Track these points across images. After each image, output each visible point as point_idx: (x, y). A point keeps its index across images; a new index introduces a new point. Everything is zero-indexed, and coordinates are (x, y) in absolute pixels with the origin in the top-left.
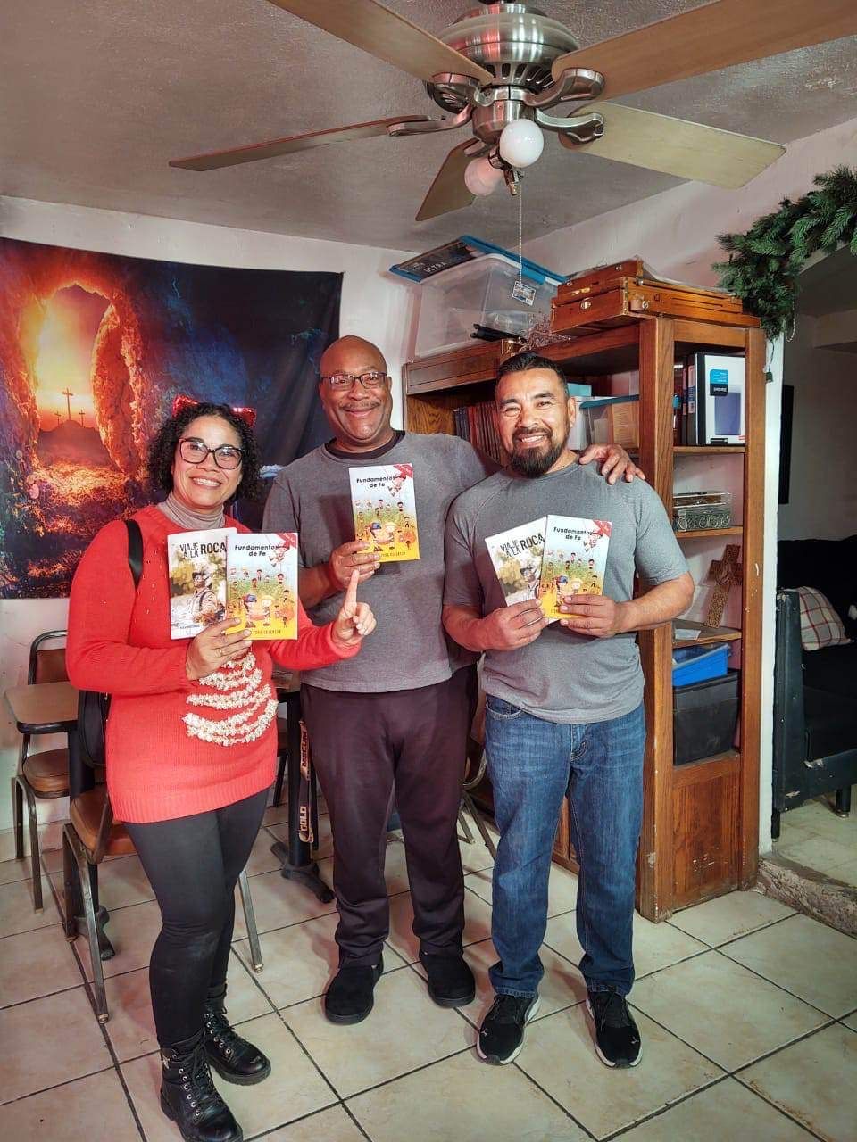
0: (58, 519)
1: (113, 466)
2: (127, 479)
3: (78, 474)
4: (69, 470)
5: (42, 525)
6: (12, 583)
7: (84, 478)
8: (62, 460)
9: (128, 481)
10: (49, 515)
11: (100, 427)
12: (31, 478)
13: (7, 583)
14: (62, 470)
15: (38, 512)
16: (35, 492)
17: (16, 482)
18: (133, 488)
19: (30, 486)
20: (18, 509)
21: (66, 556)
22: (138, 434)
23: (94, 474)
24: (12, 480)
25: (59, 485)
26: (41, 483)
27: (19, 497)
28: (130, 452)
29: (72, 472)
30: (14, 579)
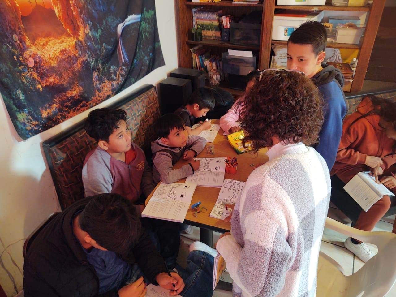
0: (48, 77)
1: (67, 33)
2: (75, 40)
3: (50, 43)
4: (45, 42)
5: (40, 83)
6: (36, 125)
7: (54, 45)
8: (39, 36)
9: (76, 42)
10: (43, 76)
11: (54, 6)
12: (27, 54)
13: (32, 126)
14: (42, 43)
15: (35, 75)
16: (31, 63)
17: (18, 59)
18: (79, 45)
19: (27, 59)
20: (24, 76)
21: (56, 99)
22: (74, 7)
23: (59, 41)
24: (15, 57)
25: (43, 54)
26: (34, 56)
27: (23, 68)
28: (72, 21)
29: (47, 42)
30: (37, 123)
